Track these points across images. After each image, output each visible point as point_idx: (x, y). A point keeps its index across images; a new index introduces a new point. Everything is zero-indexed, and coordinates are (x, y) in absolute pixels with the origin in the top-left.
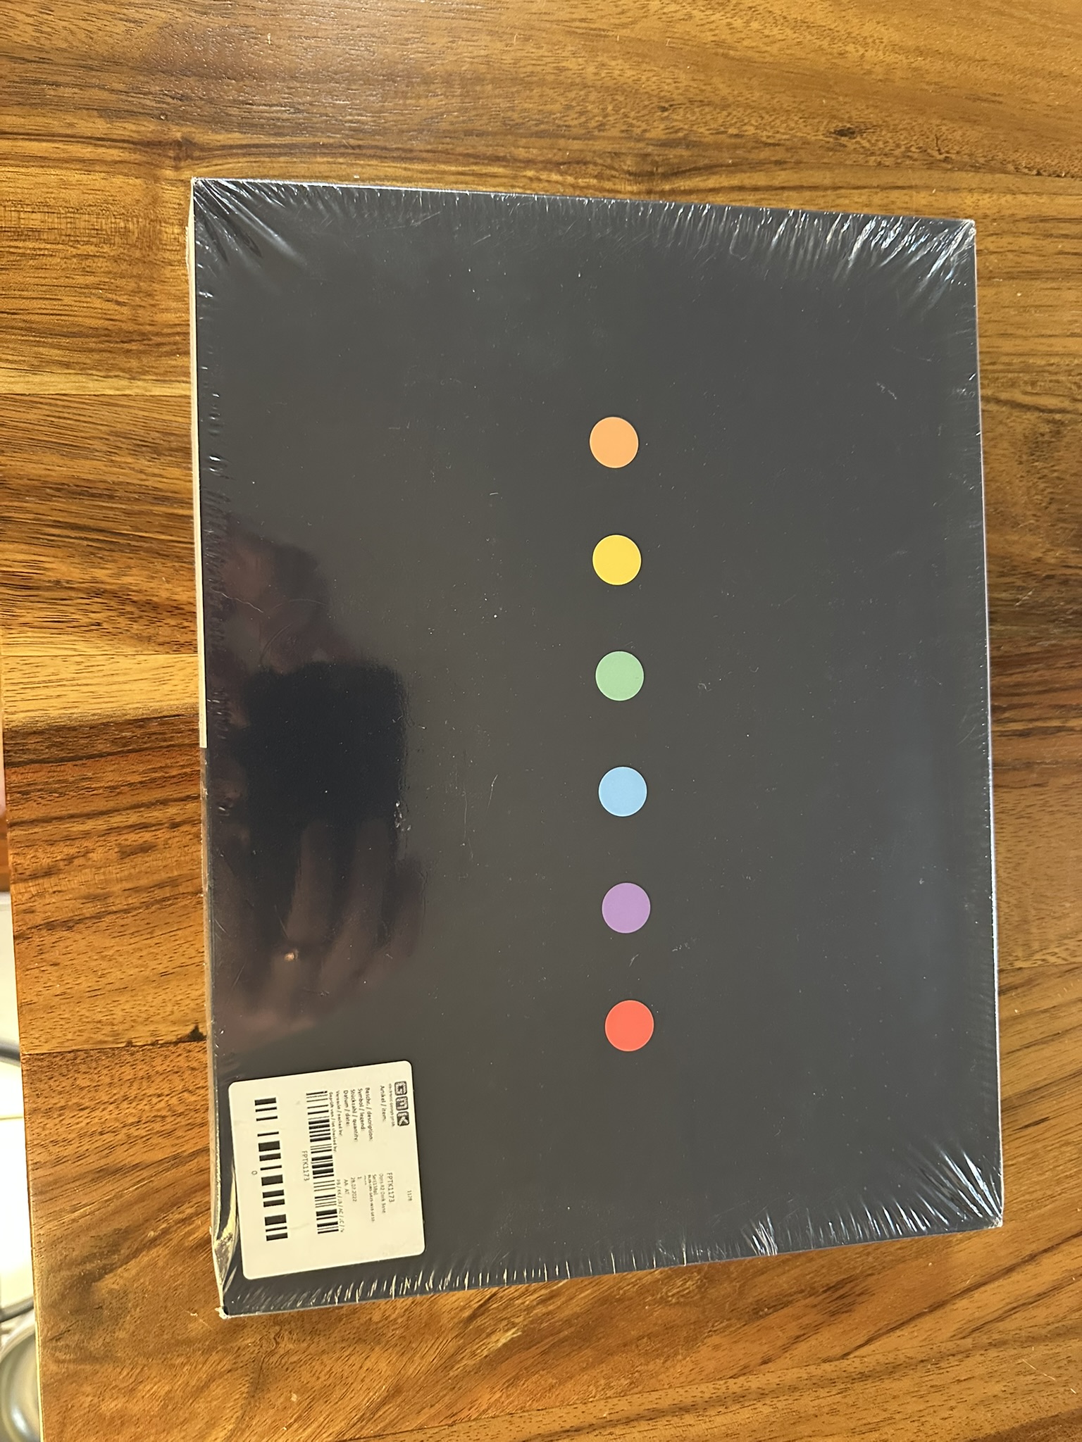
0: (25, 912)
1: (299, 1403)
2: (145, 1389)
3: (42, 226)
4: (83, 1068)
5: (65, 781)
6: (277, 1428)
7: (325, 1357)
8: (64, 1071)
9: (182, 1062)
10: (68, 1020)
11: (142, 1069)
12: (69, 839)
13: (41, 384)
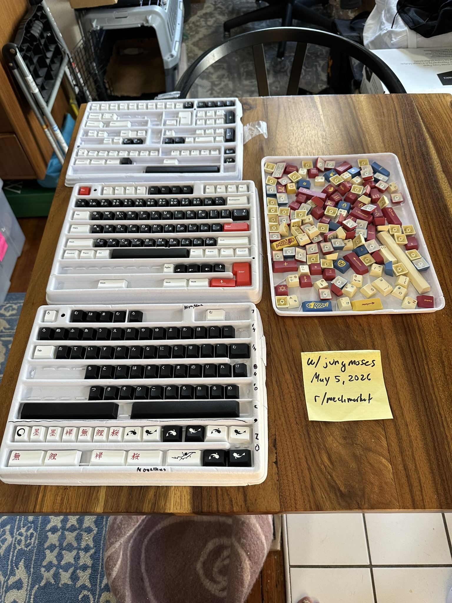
0: (241, 508)
1: (374, 439)
2: (372, 481)
3: (61, 496)
4: (284, 493)
5: (207, 495)
6: (381, 445)
7: (362, 432)
8: (284, 499)
9: (283, 467)
10: (271, 497)
11: (285, 477)
12: (223, 495)
13: (102, 498)
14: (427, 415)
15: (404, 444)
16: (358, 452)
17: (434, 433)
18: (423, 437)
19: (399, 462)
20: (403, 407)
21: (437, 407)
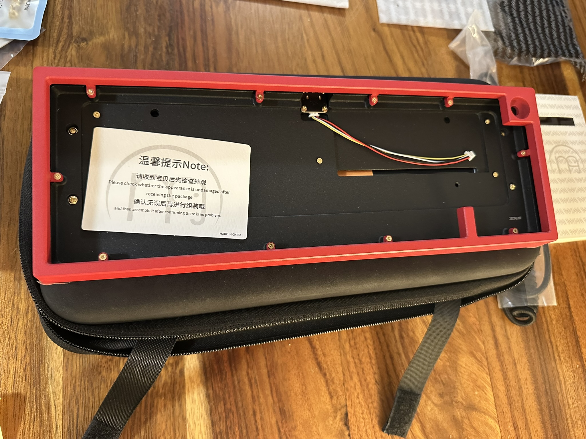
1: (478, 391)
6: (486, 398)
7: (462, 382)
14: (537, 345)
15: (513, 392)
16: (459, 413)
17: (545, 370)
18: (533, 379)
19: (508, 420)
20: (510, 337)
21: (547, 332)
